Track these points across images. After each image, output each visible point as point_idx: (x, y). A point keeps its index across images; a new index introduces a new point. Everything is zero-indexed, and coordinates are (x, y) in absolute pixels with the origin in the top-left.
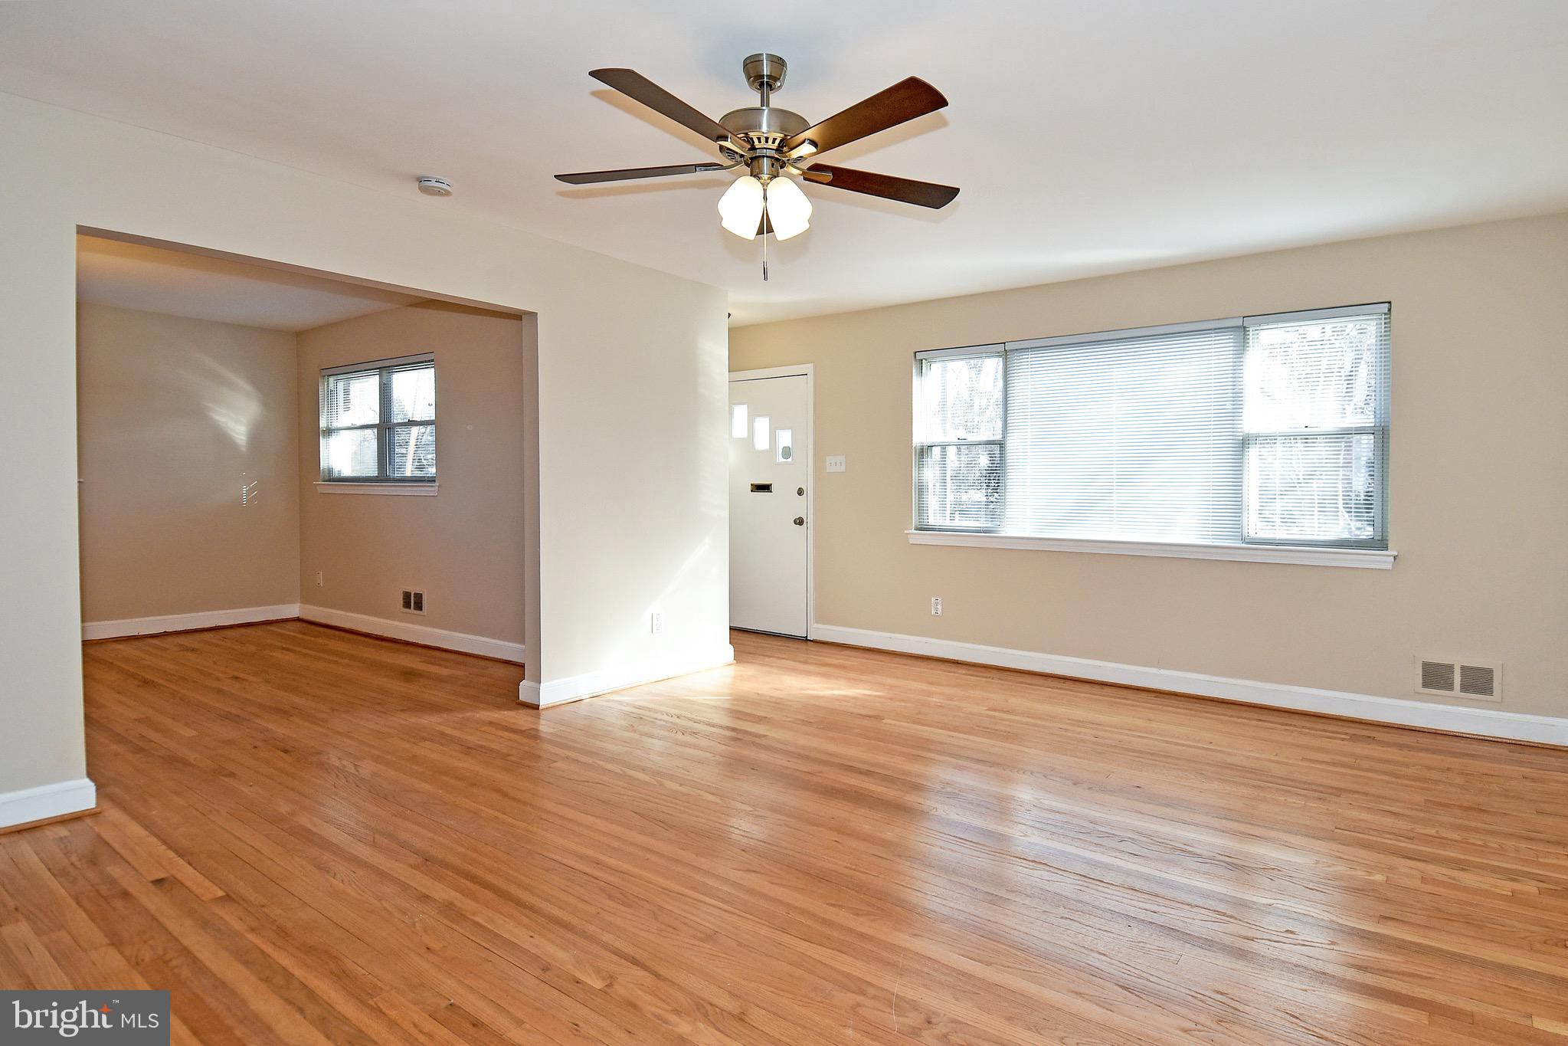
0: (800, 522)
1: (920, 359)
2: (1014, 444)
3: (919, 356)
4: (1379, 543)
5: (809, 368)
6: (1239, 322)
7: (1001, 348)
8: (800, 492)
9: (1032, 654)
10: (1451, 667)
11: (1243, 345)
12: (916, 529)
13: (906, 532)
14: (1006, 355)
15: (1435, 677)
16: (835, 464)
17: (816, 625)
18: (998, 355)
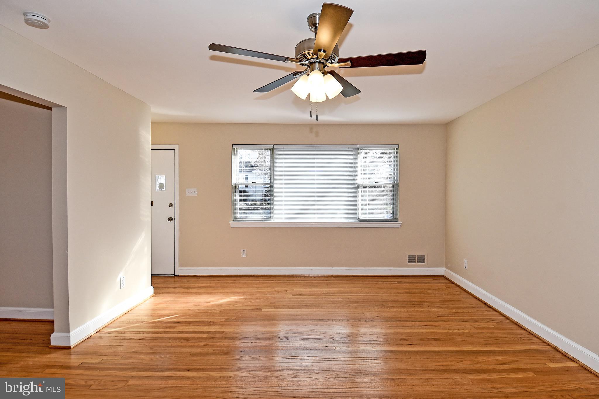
0: (170, 220)
1: (234, 148)
2: (277, 185)
3: (234, 146)
4: (395, 219)
5: (176, 147)
6: (356, 146)
7: (272, 147)
8: (170, 205)
9: (285, 268)
10: (415, 256)
11: (357, 155)
12: (233, 221)
13: (229, 222)
14: (273, 150)
15: (411, 259)
16: (191, 192)
17: (180, 268)
18: (270, 149)
